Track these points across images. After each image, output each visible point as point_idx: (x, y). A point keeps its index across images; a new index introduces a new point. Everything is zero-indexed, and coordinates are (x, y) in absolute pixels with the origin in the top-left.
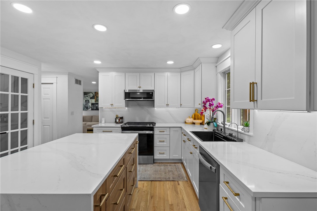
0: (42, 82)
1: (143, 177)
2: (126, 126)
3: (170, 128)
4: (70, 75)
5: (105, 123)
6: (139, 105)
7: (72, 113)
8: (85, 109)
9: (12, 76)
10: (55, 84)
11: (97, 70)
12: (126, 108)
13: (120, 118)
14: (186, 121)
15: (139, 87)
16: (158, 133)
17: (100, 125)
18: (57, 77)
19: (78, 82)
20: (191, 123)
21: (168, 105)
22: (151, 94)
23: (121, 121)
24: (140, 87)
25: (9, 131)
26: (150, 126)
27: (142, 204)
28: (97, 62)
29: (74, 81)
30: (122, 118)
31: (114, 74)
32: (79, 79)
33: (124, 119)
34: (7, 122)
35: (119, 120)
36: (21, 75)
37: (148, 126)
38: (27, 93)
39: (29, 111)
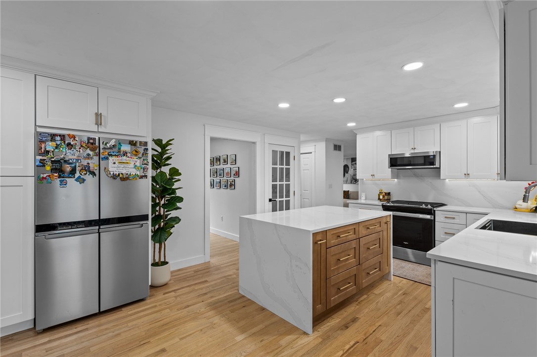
0: (301, 152)
1: (405, 274)
2: (388, 204)
3: (466, 213)
4: (327, 141)
5: (366, 199)
6: (416, 176)
7: (330, 186)
8: (353, 182)
9: (280, 151)
10: (313, 153)
11: (355, 132)
12: (396, 180)
13: (386, 193)
14: (517, 206)
15: (412, 149)
16: (442, 219)
17: (359, 201)
18: (315, 146)
19: (337, 148)
20: (527, 209)
21: (467, 175)
22: (431, 158)
23: (386, 197)
24: (415, 149)
25: (278, 199)
26: (426, 207)
27: (388, 295)
28: (351, 125)
29: (332, 147)
30: (389, 194)
31: (378, 133)
32: (338, 144)
33: (391, 196)
34: (276, 192)
35: (384, 197)
36: (285, 150)
37: (424, 206)
38: (289, 165)
39: (291, 183)
